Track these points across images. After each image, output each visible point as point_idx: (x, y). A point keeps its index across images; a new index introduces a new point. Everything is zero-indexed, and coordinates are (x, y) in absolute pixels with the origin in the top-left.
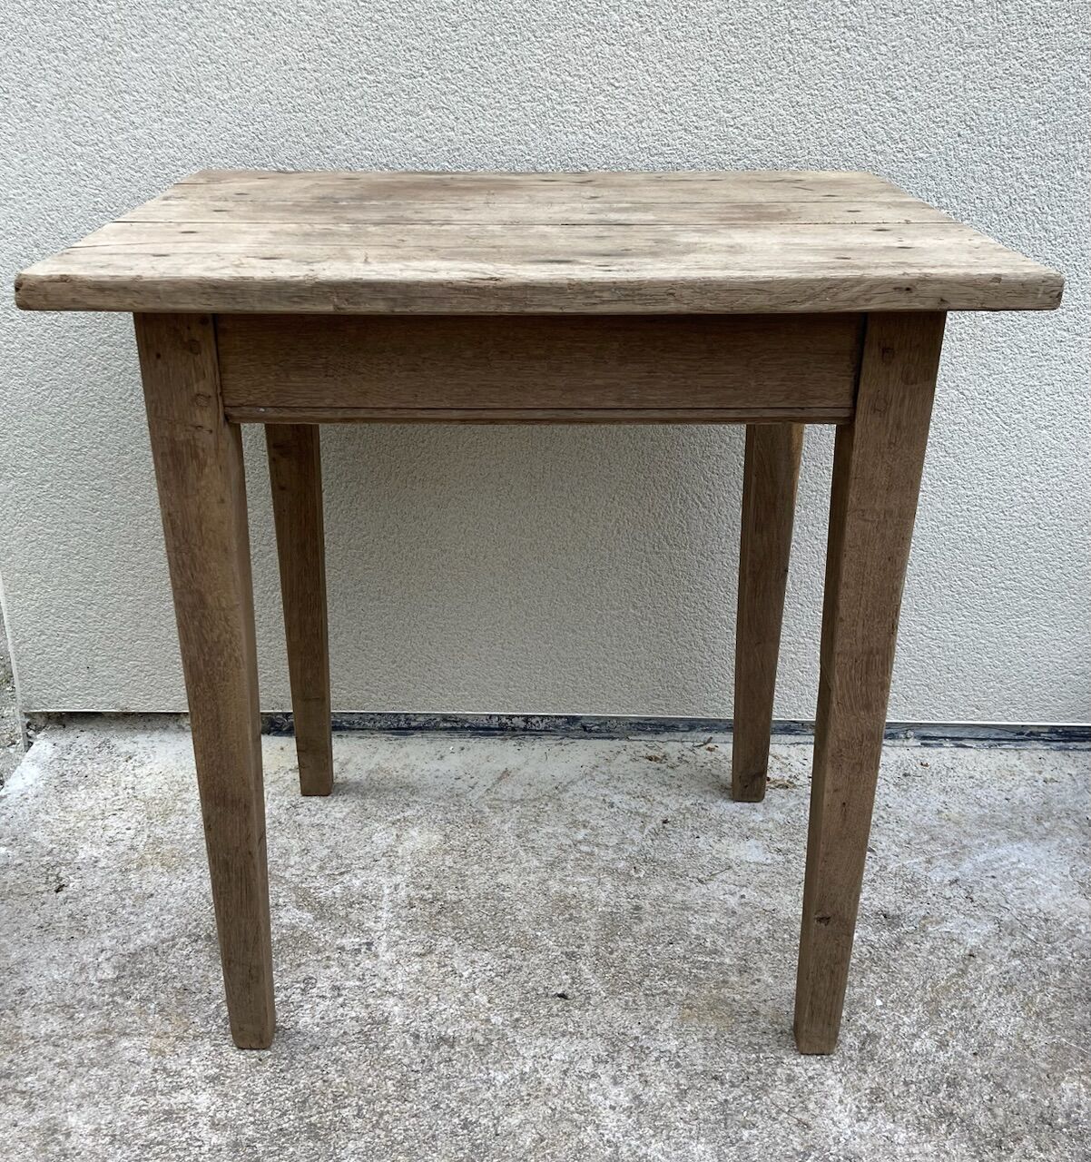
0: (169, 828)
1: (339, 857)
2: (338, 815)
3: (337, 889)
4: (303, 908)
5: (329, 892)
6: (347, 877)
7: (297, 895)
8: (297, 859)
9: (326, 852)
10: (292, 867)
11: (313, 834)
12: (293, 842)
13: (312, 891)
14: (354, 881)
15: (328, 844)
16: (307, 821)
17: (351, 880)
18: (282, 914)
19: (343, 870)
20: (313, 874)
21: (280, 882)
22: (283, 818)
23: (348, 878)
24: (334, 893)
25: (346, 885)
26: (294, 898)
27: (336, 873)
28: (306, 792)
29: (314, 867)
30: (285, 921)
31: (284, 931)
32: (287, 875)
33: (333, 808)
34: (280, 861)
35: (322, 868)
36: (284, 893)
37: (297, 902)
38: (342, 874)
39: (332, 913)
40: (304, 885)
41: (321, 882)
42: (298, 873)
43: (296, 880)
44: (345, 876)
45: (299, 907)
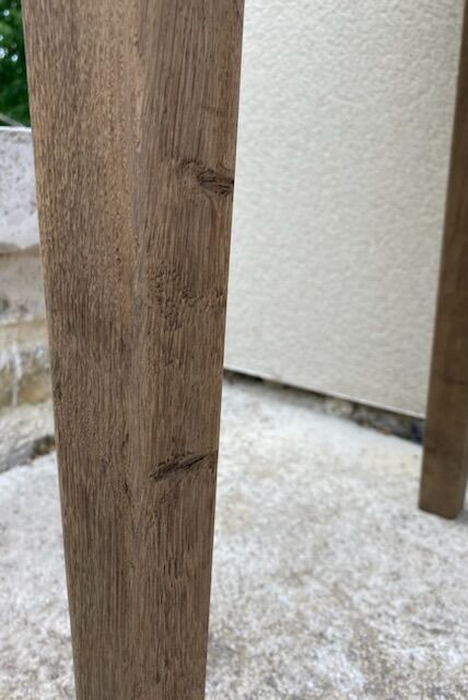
0: (257, 489)
1: (439, 603)
2: (458, 549)
3: (421, 654)
4: (355, 660)
5: (406, 653)
6: (442, 641)
7: (357, 633)
8: (380, 581)
9: (423, 589)
10: (368, 589)
11: (415, 558)
12: (384, 557)
13: (381, 638)
14: (451, 653)
15: (430, 579)
16: (413, 539)
17: (446, 649)
18: (322, 652)
19: (439, 626)
20: (393, 613)
21: (342, 603)
22: (384, 526)
23: (443, 644)
24: (412, 658)
25: (435, 653)
26: (350, 636)
27: (428, 626)
28: (425, 506)
29: (398, 603)
30: (320, 667)
31: (310, 685)
32: (356, 598)
33: (453, 536)
34: (356, 575)
35: (408, 610)
36: (339, 622)
37: (351, 644)
38: (435, 632)
39: (397, 693)
40: (372, 624)
41: (400, 630)
42: (374, 601)
43: (365, 610)
44: (440, 638)
45: (351, 656)
